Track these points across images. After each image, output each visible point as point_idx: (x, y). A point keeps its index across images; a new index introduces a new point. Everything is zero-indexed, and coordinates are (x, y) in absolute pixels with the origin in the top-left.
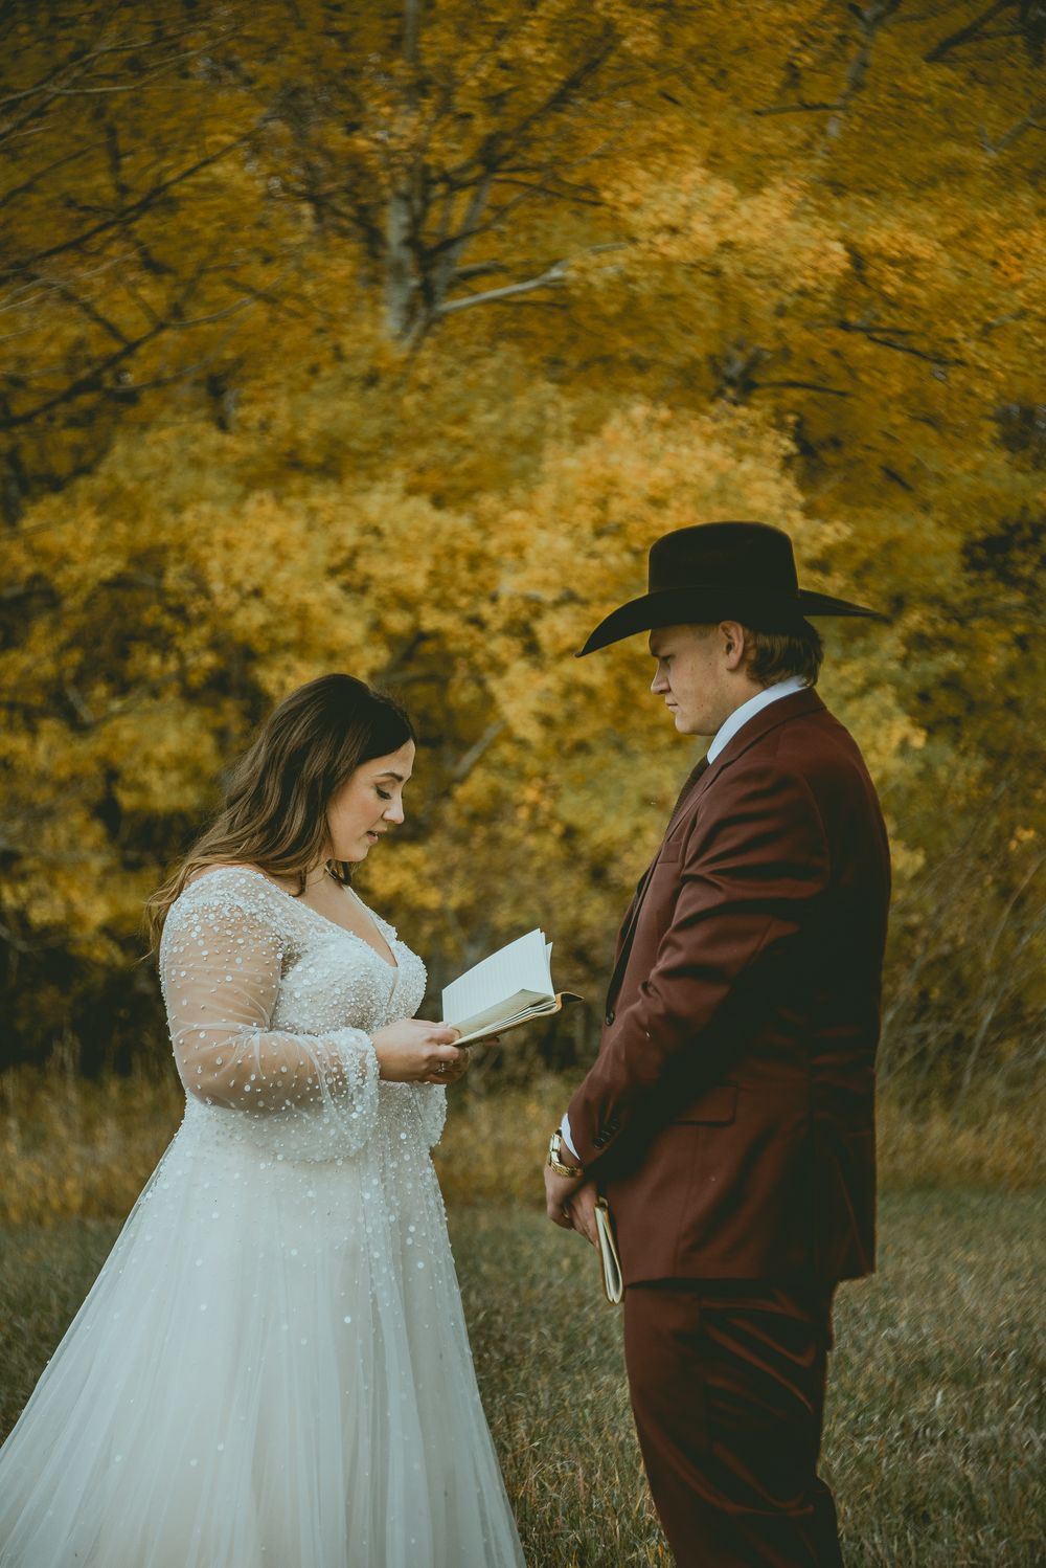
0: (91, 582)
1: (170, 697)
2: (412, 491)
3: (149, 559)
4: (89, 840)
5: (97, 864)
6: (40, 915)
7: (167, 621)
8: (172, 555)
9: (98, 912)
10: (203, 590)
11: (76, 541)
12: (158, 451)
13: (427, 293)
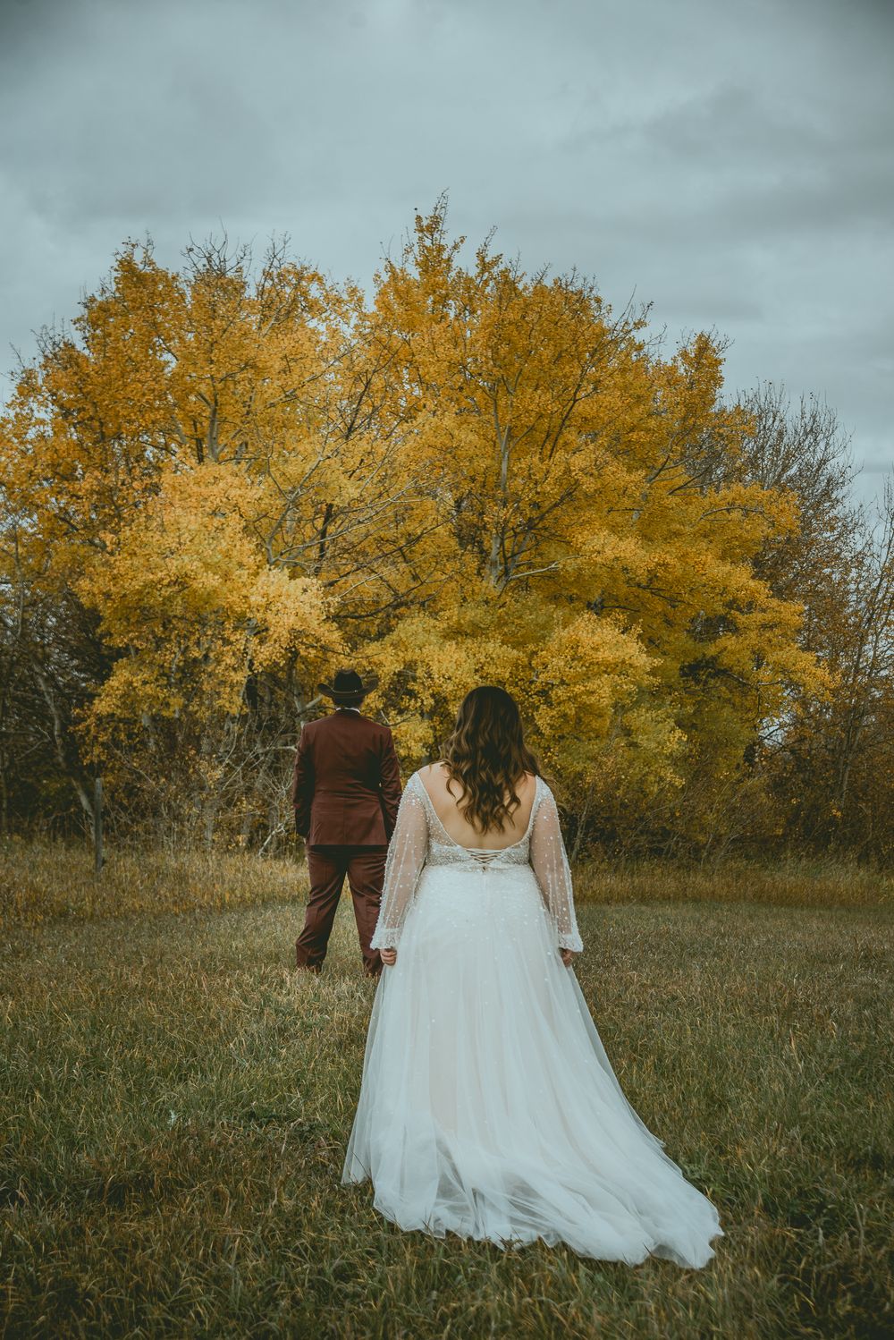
0: (391, 674)
1: (418, 715)
2: (503, 643)
3: (411, 666)
7: (417, 688)
8: (420, 664)
10: (430, 676)
11: (386, 658)
12: (413, 627)
13: (506, 572)
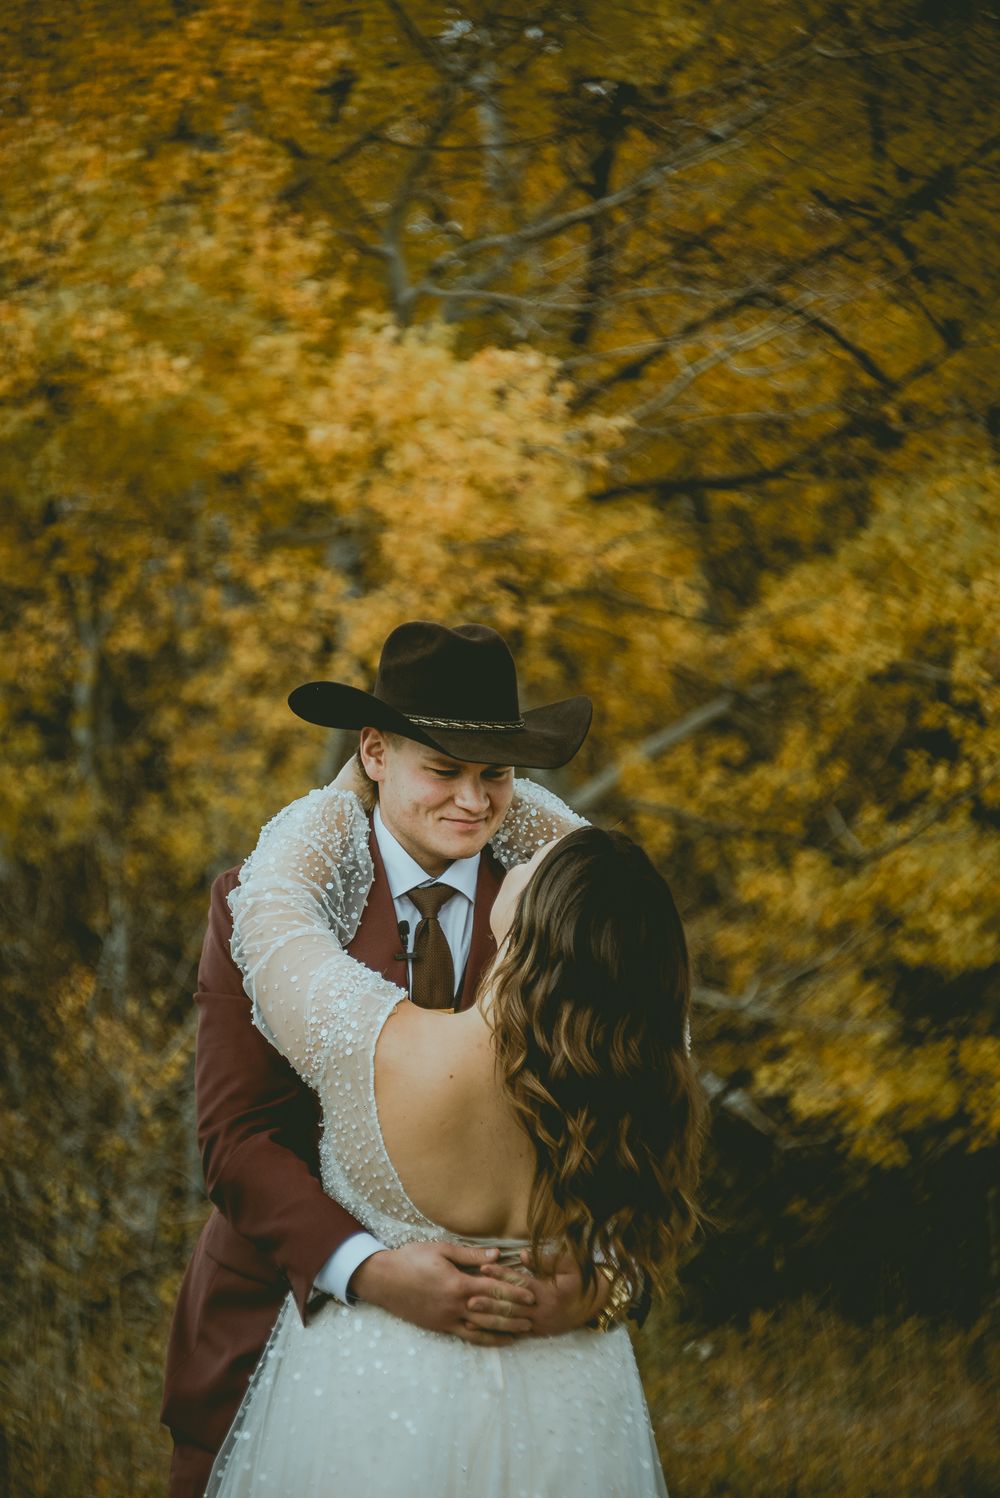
0: (859, 677)
1: (961, 820)
4: (862, 1007)
5: (878, 1035)
6: (806, 1103)
7: (954, 722)
8: (961, 637)
9: (879, 1098)
11: (839, 624)
12: (940, 507)
